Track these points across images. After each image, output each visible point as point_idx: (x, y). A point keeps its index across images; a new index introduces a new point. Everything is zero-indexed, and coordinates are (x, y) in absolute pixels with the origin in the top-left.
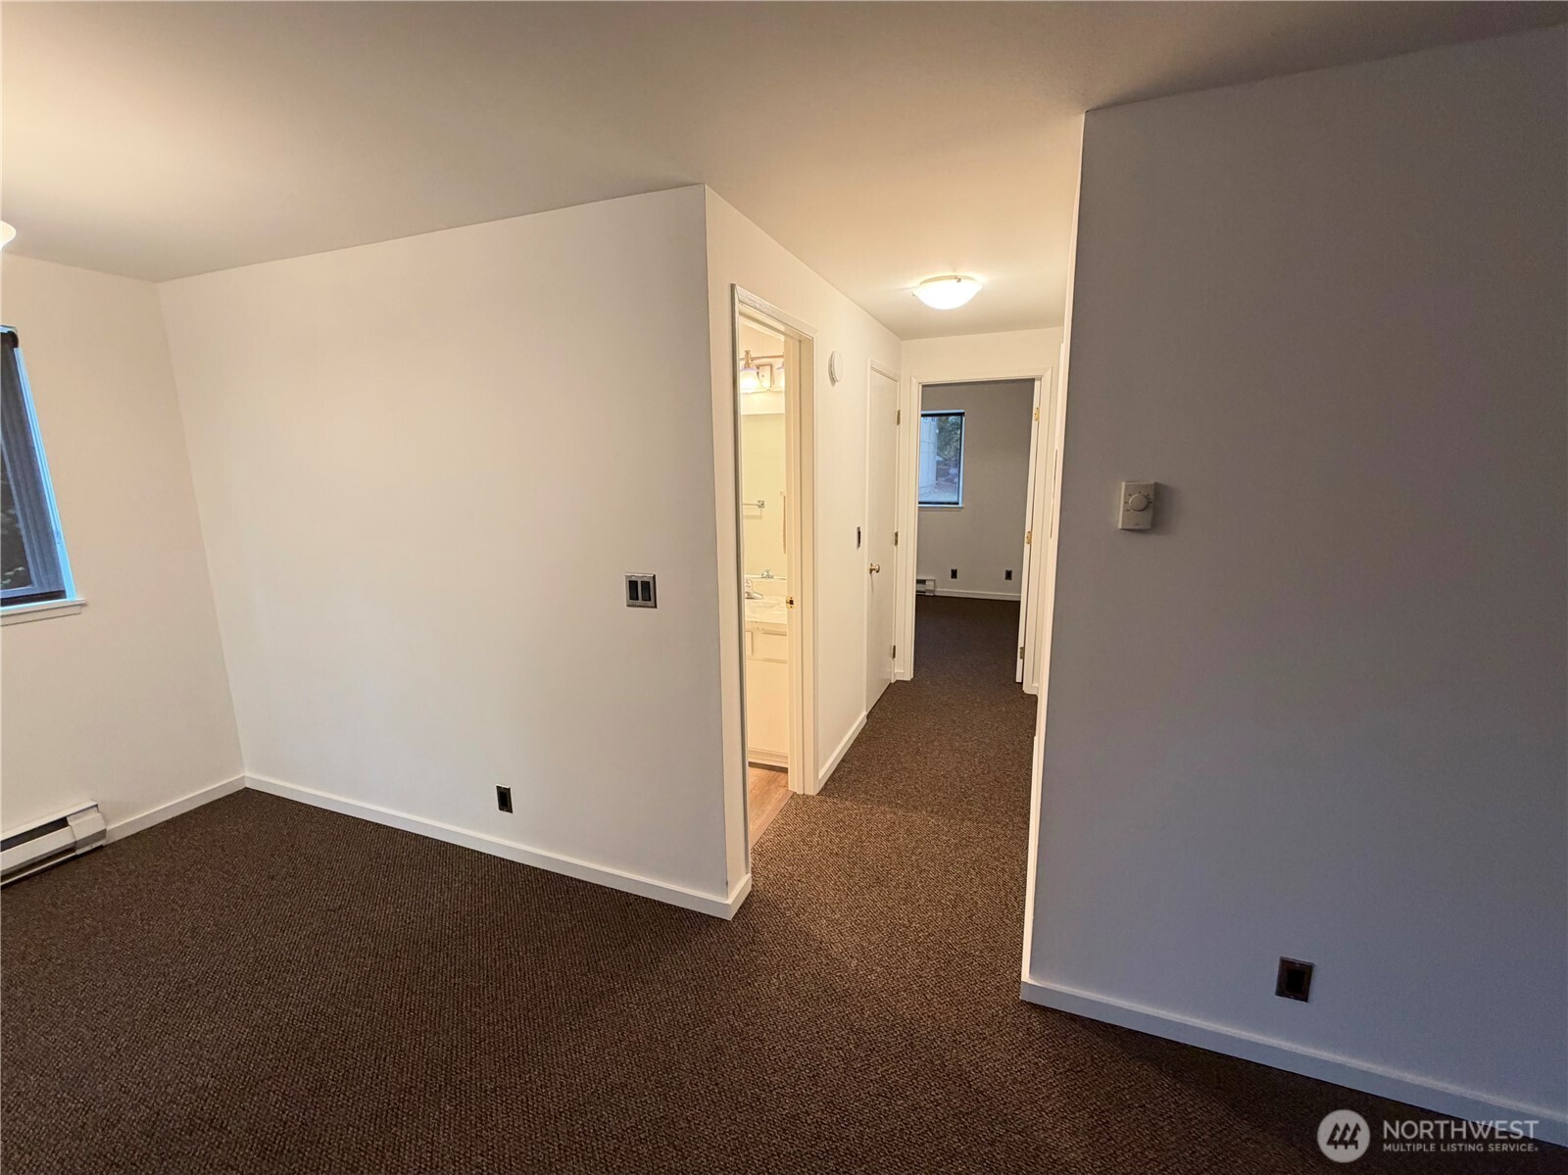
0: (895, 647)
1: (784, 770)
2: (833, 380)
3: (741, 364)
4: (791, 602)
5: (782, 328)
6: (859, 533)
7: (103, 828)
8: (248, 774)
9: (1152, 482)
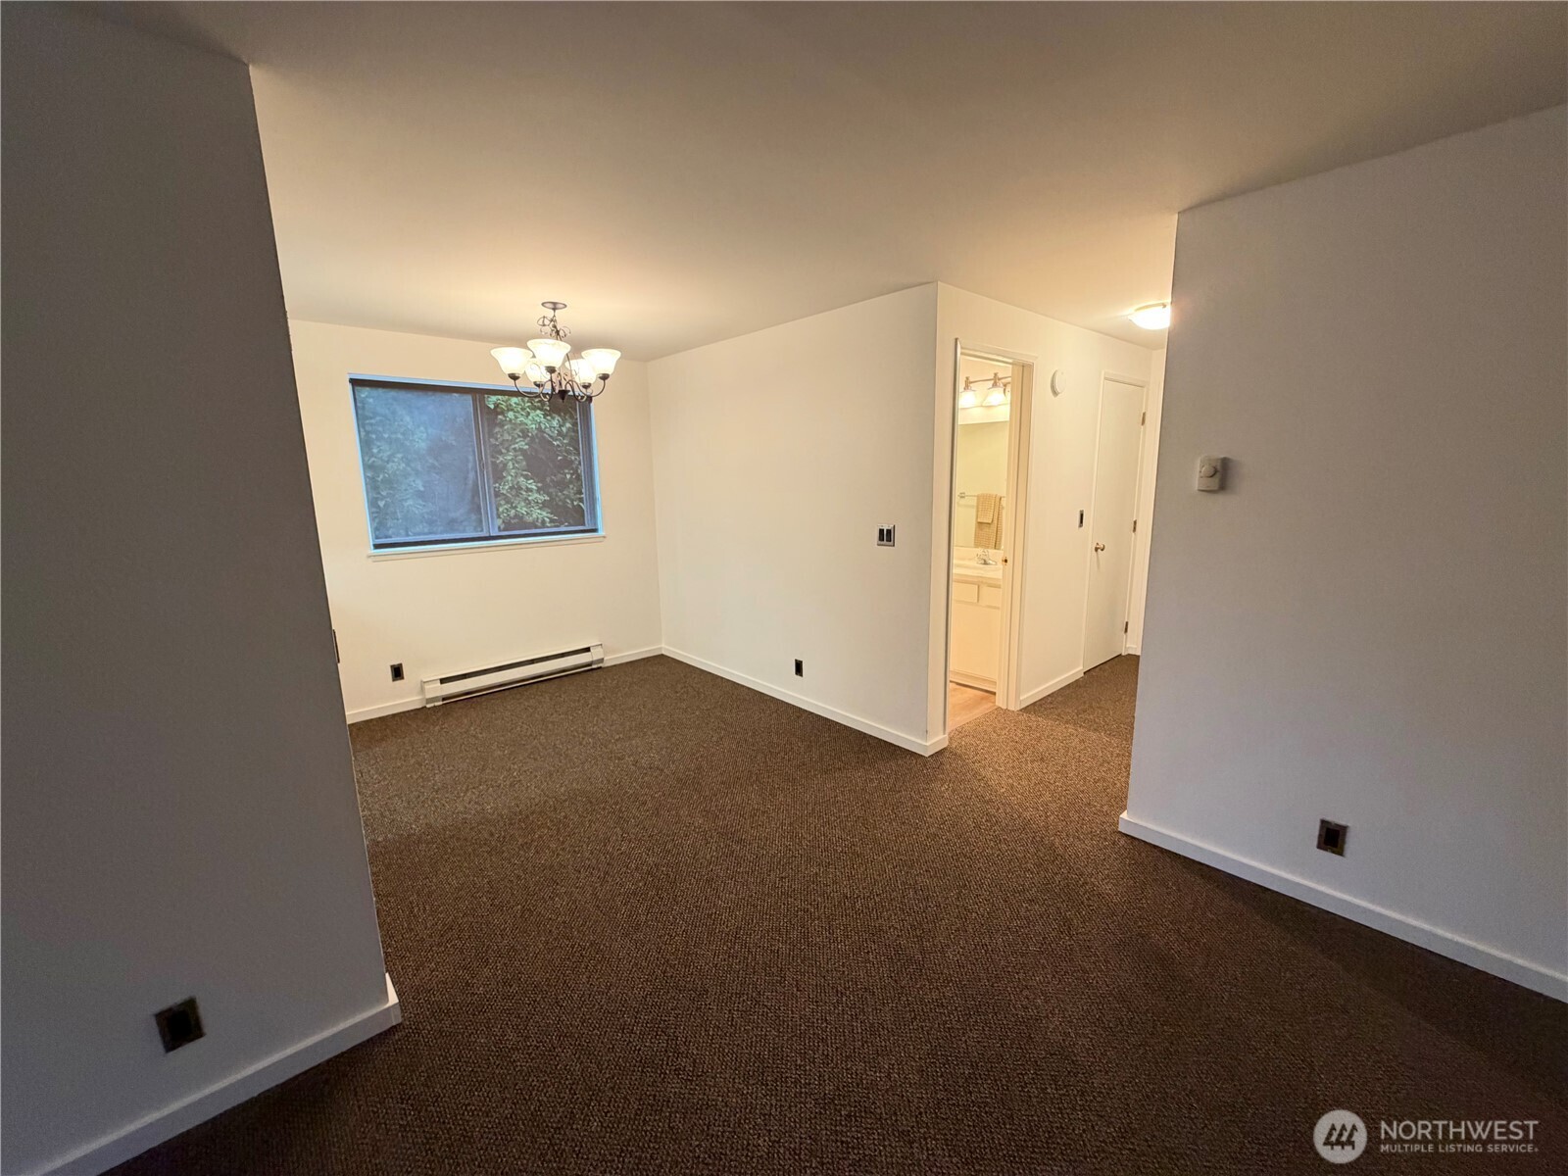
0: (1127, 623)
1: (994, 694)
2: (1055, 393)
3: (961, 385)
4: (1006, 561)
5: (1010, 361)
6: (1082, 516)
7: (602, 657)
8: (663, 645)
9: (1222, 456)
